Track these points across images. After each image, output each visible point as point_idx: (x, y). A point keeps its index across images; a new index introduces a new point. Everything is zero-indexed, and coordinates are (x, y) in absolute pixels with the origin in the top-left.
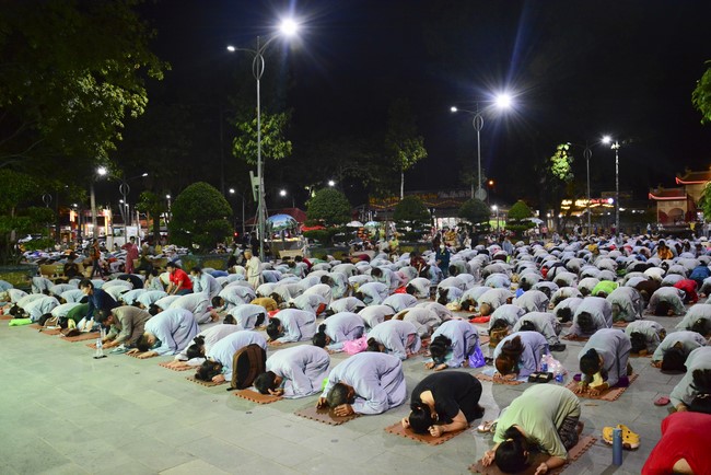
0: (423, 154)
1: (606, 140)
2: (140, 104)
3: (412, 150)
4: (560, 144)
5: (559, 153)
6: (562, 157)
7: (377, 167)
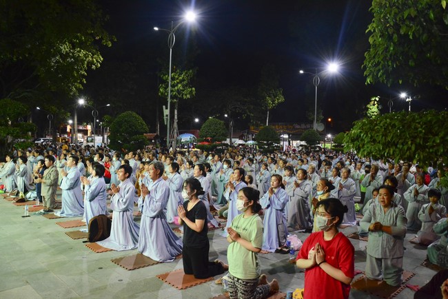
0: (282, 99)
1: (403, 95)
2: (98, 62)
3: (275, 97)
4: (373, 97)
5: (372, 102)
6: (374, 105)
7: (252, 107)
